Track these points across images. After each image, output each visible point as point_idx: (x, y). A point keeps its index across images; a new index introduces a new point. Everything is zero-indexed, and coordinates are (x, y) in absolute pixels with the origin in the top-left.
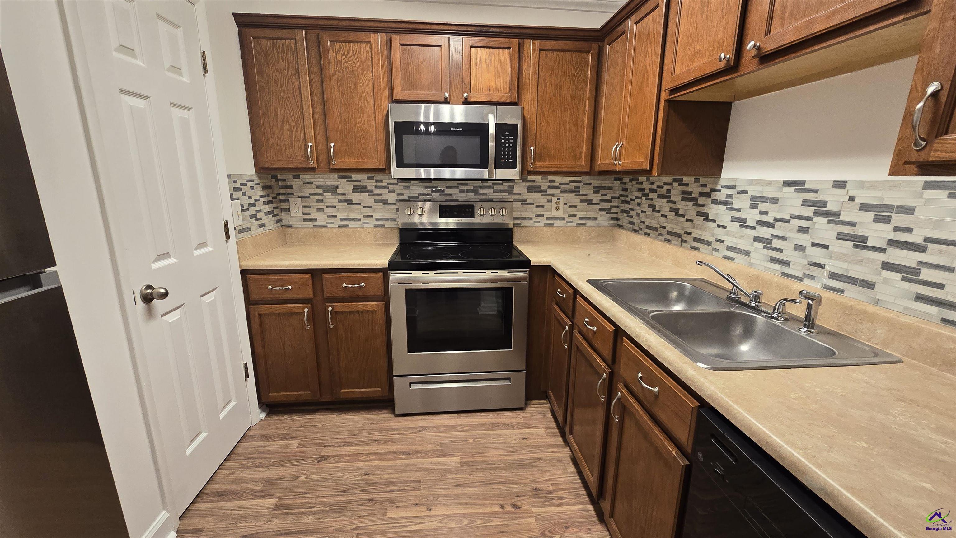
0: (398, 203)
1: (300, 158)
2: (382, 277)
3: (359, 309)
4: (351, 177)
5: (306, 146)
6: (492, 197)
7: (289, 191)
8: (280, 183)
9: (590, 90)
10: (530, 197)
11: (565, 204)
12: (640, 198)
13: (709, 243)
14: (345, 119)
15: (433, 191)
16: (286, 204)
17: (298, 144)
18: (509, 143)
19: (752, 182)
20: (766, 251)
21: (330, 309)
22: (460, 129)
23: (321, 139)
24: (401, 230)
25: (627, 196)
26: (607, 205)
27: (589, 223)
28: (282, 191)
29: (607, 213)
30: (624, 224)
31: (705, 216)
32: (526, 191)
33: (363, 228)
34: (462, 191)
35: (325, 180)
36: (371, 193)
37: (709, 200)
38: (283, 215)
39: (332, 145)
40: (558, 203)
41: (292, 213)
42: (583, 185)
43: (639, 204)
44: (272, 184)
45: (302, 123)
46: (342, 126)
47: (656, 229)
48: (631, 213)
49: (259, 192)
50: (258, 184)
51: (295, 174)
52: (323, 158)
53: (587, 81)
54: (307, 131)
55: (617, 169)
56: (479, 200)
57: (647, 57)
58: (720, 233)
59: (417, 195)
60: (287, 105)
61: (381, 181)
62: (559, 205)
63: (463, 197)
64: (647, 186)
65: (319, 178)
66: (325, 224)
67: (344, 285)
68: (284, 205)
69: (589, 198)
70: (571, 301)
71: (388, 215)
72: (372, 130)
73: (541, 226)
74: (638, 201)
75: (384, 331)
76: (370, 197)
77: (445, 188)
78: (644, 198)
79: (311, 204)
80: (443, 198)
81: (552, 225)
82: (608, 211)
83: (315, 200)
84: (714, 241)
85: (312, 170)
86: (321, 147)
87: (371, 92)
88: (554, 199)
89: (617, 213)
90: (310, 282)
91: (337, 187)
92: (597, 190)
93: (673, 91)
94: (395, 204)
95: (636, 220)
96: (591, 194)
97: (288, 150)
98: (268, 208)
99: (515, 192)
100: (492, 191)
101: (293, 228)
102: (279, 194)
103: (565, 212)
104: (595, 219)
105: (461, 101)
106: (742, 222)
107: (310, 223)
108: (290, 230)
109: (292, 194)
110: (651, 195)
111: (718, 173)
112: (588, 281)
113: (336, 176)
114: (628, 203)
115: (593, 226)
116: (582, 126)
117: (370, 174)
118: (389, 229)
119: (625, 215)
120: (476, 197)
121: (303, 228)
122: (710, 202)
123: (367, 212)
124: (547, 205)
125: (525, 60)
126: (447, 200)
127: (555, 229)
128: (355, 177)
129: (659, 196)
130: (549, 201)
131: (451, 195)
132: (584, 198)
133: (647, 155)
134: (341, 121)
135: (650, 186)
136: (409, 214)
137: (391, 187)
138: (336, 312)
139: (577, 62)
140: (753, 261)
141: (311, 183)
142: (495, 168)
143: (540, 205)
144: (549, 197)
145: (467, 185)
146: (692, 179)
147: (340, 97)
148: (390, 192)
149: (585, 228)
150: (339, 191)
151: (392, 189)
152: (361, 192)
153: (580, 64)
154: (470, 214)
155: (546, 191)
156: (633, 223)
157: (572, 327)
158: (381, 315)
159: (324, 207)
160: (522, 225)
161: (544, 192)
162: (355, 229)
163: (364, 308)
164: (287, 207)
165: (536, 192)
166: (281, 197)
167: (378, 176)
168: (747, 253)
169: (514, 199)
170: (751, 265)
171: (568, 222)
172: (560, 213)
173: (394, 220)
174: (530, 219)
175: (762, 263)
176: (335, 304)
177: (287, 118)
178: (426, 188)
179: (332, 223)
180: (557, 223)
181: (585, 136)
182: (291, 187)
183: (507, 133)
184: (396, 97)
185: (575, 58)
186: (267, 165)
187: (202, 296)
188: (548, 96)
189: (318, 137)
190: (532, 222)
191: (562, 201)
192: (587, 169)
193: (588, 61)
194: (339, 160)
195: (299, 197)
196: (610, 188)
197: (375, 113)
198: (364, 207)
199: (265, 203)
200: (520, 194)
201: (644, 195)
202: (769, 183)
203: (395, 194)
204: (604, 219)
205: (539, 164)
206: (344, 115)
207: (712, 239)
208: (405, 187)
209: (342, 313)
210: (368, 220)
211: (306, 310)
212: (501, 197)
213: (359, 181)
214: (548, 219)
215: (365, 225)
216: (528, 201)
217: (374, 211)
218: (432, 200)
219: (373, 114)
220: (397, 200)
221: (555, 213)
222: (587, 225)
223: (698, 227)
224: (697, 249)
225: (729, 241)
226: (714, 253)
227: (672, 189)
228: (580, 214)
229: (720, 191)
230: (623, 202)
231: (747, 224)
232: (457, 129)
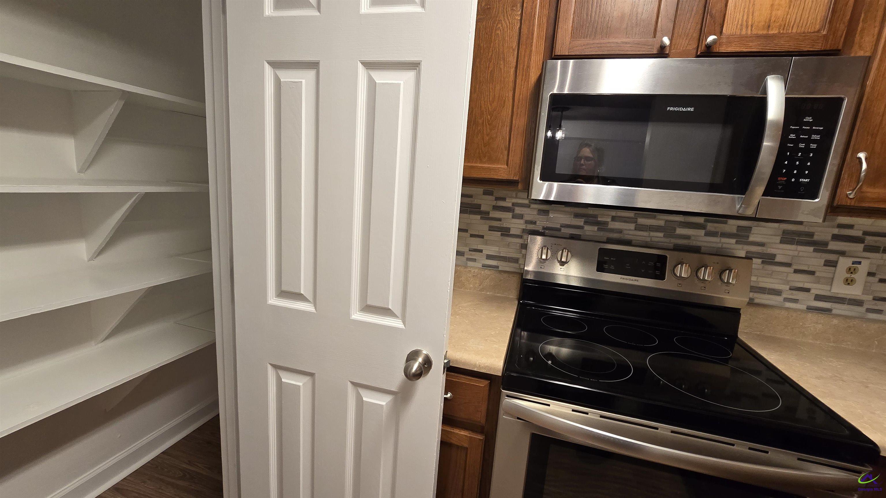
0: (525, 237)
2: (489, 390)
6: (699, 244)
10: (784, 252)
11: (870, 274)
15: (586, 223)
18: (809, 141)
22: (689, 109)
24: (524, 281)
32: (778, 239)
34: (640, 228)
36: (485, 216)
40: (852, 270)
56: (676, 247)
59: (558, 226)
61: (504, 199)
62: (853, 276)
63: (643, 236)
71: (504, 252)
73: (802, 311)
76: (483, 221)
77: (609, 220)
80: (605, 236)
81: (827, 311)
87: (515, 44)
88: (844, 262)
94: (521, 237)
99: (752, 238)
100: (702, 232)
103: (866, 291)
105: (697, 51)
117: (489, 188)
118: (506, 275)
120: (671, 241)
123: (476, 243)
124: (823, 272)
126: (610, 241)
127: (833, 320)
130: (831, 264)
131: (620, 232)
136: (545, 257)
137: (518, 210)
142: (763, 195)
143: (805, 268)
144: (832, 257)
145: (654, 218)
148: (514, 217)
151: (519, 212)
152: (471, 212)
154: (658, 273)
155: (826, 244)
160: (761, 303)
161: (820, 246)
165: (802, 243)
167: (500, 192)
169: (749, 253)
171: (870, 311)
172: (854, 292)
174: (776, 292)
178: (577, 216)
180: (841, 309)
184: (560, 50)
190: (780, 299)
191: (863, 268)
197: (516, 82)
198: (471, 236)
200: (762, 245)
203: (522, 221)
205: (872, 193)
208: (541, 212)
210: (476, 255)
212: (720, 245)
213: (470, 197)
214: (820, 298)
215: (470, 264)
216: (778, 259)
217: (486, 243)
218: (582, 238)
219: (511, 85)
220: (524, 231)
221: (841, 290)
232: (681, 109)
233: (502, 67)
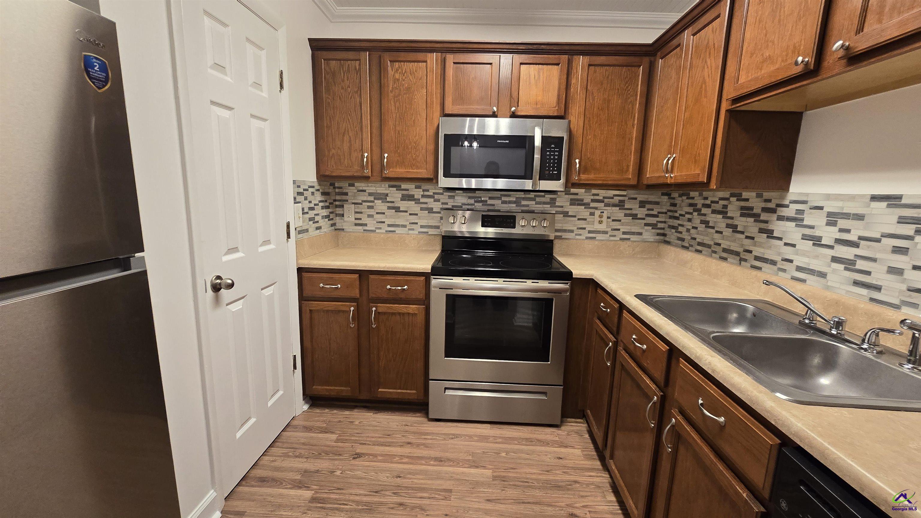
0: (442, 212)
1: (356, 167)
2: (424, 281)
3: (400, 311)
4: (401, 186)
5: (363, 156)
6: (533, 209)
7: (344, 197)
8: (337, 190)
9: (639, 104)
10: (572, 210)
11: (608, 218)
12: (691, 214)
13: (773, 263)
14: (399, 132)
15: (475, 202)
16: (341, 209)
17: (354, 155)
18: (554, 155)
19: (828, 197)
20: (848, 274)
21: (374, 309)
22: (506, 141)
23: (376, 150)
24: (444, 237)
25: (676, 212)
26: (653, 220)
27: (633, 238)
28: (338, 198)
29: (652, 229)
30: (672, 240)
31: (770, 234)
32: (569, 203)
33: (408, 234)
34: (504, 202)
35: (377, 189)
36: (417, 201)
37: (775, 217)
38: (338, 220)
39: (386, 155)
40: (601, 217)
41: (346, 218)
42: (628, 199)
43: (690, 220)
44: (330, 191)
45: (361, 136)
46: (396, 138)
47: (709, 246)
48: (680, 229)
49: (318, 197)
50: (318, 190)
51: (350, 182)
52: (377, 168)
53: (636, 95)
54: (364, 143)
55: (669, 182)
56: (520, 211)
57: (706, 67)
58: (788, 253)
59: (460, 204)
60: (348, 119)
61: (428, 191)
62: (602, 219)
63: (505, 207)
64: (699, 202)
65: (371, 186)
66: (374, 229)
67: (389, 287)
68: (339, 211)
69: (634, 212)
70: (616, 316)
71: (432, 223)
72: (423, 142)
73: (583, 239)
74: (688, 216)
75: (423, 335)
76: (416, 205)
77: (488, 199)
78: (695, 214)
79: (363, 211)
80: (486, 208)
81: (594, 238)
82: (654, 226)
83: (366, 207)
84: (780, 260)
85: (366, 178)
86: (376, 157)
87: (425, 107)
88: (597, 213)
89: (664, 229)
90: (358, 283)
91: (387, 195)
92: (642, 204)
93: (735, 100)
94: (439, 213)
95: (685, 235)
96: (636, 208)
97: (346, 160)
98: (325, 212)
99: (557, 204)
100: (534, 202)
101: (345, 232)
102: (335, 200)
103: (608, 226)
104: (640, 234)
105: (509, 114)
106: (817, 241)
107: (360, 228)
108: (342, 233)
109: (347, 201)
110: (704, 211)
111: (785, 187)
112: (636, 296)
113: (387, 184)
114: (677, 218)
115: (638, 241)
116: (630, 140)
117: (418, 184)
118: (433, 236)
119: (674, 231)
120: (518, 208)
121: (354, 232)
122: (776, 219)
123: (413, 219)
124: (590, 219)
125: (574, 76)
126: (489, 211)
127: (597, 243)
128: (404, 186)
129: (714, 212)
130: (592, 214)
131: (493, 205)
132: (628, 212)
133: (705, 167)
134: (395, 134)
135: (703, 202)
136: (453, 222)
137: (436, 197)
138: (379, 313)
139: (627, 77)
140: (829, 284)
141: (365, 191)
142: (540, 180)
143: (582, 217)
144: (592, 211)
145: (509, 196)
146: (754, 194)
147: (396, 111)
148: (435, 201)
149: (628, 242)
150: (388, 199)
151: (437, 198)
152: (409, 200)
153: (630, 78)
154: (512, 225)
155: (589, 204)
156: (683, 240)
157: (616, 344)
158: (421, 318)
159: (374, 213)
160: (563, 237)
161: (587, 205)
162: (400, 235)
163: (405, 310)
164: (342, 212)
165: (579, 205)
166: (337, 203)
167: (426, 186)
168: (822, 275)
169: (556, 211)
170: (827, 288)
171: (611, 236)
172: (603, 227)
173: (438, 227)
174: (572, 231)
175: (843, 287)
176: (379, 305)
177: (348, 131)
178: (470, 198)
179: (380, 228)
180: (599, 237)
181: (633, 149)
182: (346, 194)
183: (553, 146)
184: (447, 111)
185: (624, 72)
186: (327, 174)
187: (262, 289)
188: (595, 109)
189: (374, 148)
190: (573, 234)
191: (605, 215)
192: (634, 182)
193: (639, 75)
194: (391, 170)
195: (353, 203)
196: (657, 203)
197: (427, 126)
198: (410, 214)
199: (323, 208)
200: (562, 207)
201: (695, 210)
202: (852, 198)
203: (440, 203)
204: (649, 235)
205: (583, 177)
206: (398, 128)
207: (778, 259)
208: (450, 197)
209: (385, 313)
210: (414, 226)
211: (352, 309)
212: (543, 209)
213: (407, 190)
214: (590, 232)
215: (411, 232)
216: (570, 214)
217: (419, 218)
218: (474, 210)
219: (425, 127)
220: (442, 209)
221: (598, 227)
222: (631, 239)
223: (760, 245)
224: (760, 269)
225: (800, 261)
226: (781, 274)
227: (729, 204)
228: (623, 229)
229: (787, 206)
230: (671, 217)
231: (822, 243)
232: (503, 141)
233: (419, 118)
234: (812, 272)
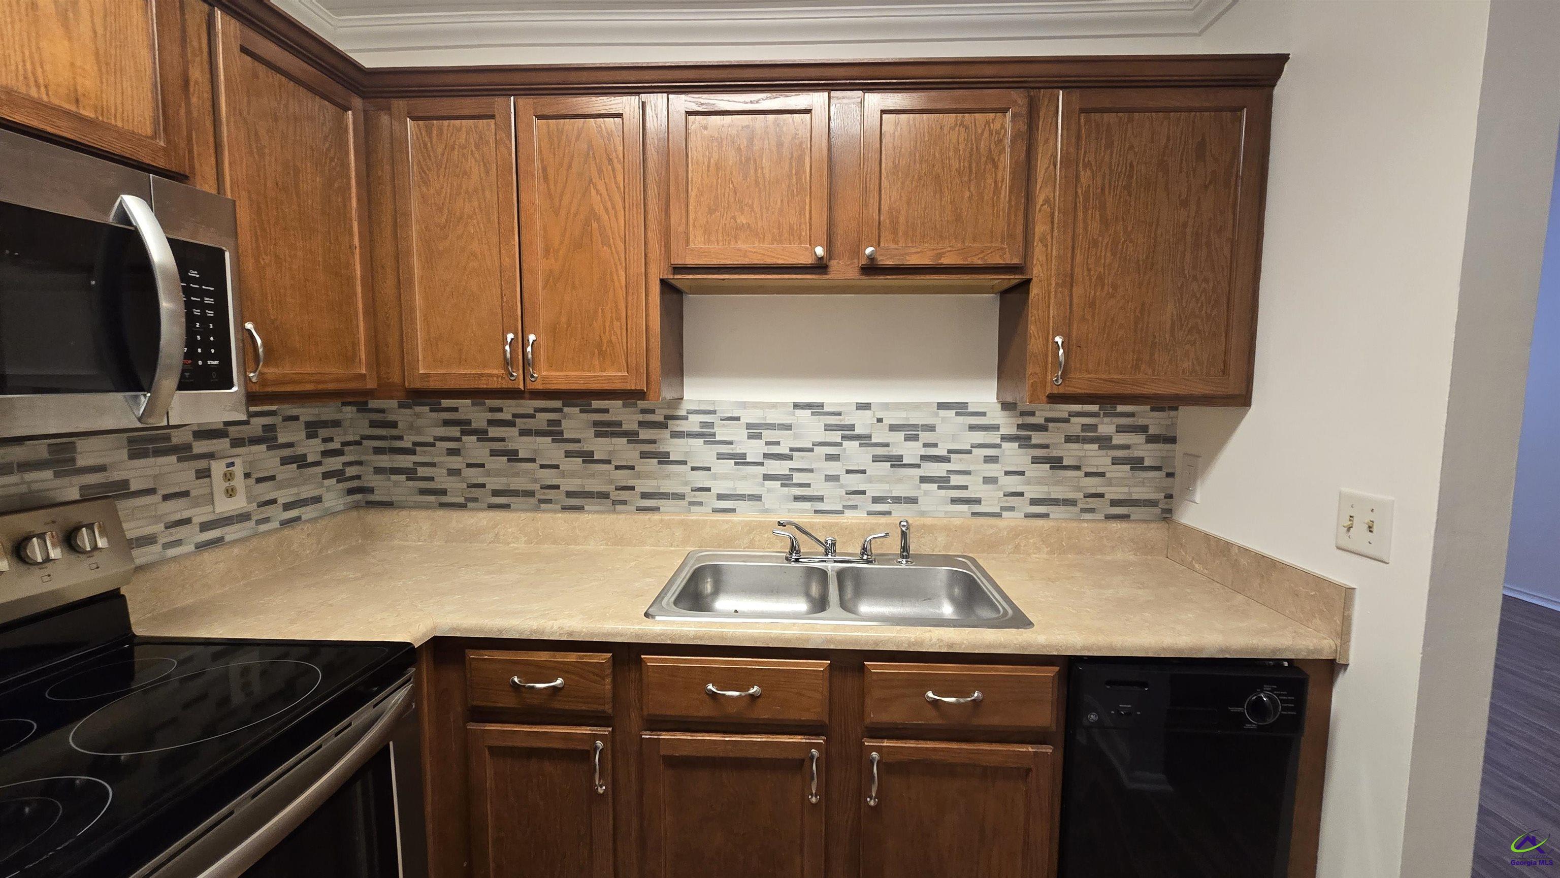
10: (142, 472)
11: (247, 475)
12: (458, 439)
13: (681, 497)
18: (203, 307)
19: (744, 405)
20: (786, 490)
25: (401, 438)
26: (334, 463)
27: (307, 512)
29: (338, 482)
30: (397, 499)
31: (664, 458)
37: (666, 433)
40: (228, 477)
42: (284, 420)
43: (454, 452)
47: (530, 494)
48: (426, 471)
55: (522, 387)
58: (700, 479)
62: (232, 483)
64: (476, 416)
69: (299, 451)
73: (191, 554)
74: (445, 445)
78: (470, 439)
81: (219, 541)
82: (338, 475)
84: (689, 491)
89: (361, 477)
92: (312, 429)
93: (684, 269)
95: (446, 483)
96: (302, 440)
99: (82, 463)
103: (250, 499)
104: (317, 500)
106: (740, 459)
110: (496, 432)
114: (411, 452)
115: (317, 518)
119: (399, 478)
122: (668, 436)
124: (198, 488)
127: (236, 551)
129: (524, 433)
130: (204, 474)
132: (287, 452)
135: (487, 416)
139: (325, 123)
140: (766, 505)
143: (175, 489)
144: (202, 464)
149: (299, 528)
155: (189, 447)
156: (440, 492)
161: (184, 452)
165: (158, 453)
168: (757, 498)
170: (764, 510)
171: (259, 522)
172: (239, 503)
174: (150, 540)
175: (783, 506)
180: (231, 533)
183: (195, 274)
190: (156, 548)
191: (238, 471)
192: (372, 383)
193: (348, 131)
196: (336, 424)
200: (102, 468)
201: (467, 433)
202: (772, 406)
204: (335, 497)
205: (270, 373)
207: (686, 490)
214: (205, 527)
216: (135, 486)
221: (225, 506)
222: (304, 517)
223: (649, 476)
224: (657, 509)
225: (718, 487)
226: (693, 508)
227: (565, 418)
228: (284, 496)
229: (686, 418)
230: (378, 451)
231: (748, 460)
234: (741, 497)
